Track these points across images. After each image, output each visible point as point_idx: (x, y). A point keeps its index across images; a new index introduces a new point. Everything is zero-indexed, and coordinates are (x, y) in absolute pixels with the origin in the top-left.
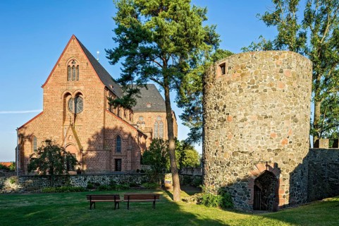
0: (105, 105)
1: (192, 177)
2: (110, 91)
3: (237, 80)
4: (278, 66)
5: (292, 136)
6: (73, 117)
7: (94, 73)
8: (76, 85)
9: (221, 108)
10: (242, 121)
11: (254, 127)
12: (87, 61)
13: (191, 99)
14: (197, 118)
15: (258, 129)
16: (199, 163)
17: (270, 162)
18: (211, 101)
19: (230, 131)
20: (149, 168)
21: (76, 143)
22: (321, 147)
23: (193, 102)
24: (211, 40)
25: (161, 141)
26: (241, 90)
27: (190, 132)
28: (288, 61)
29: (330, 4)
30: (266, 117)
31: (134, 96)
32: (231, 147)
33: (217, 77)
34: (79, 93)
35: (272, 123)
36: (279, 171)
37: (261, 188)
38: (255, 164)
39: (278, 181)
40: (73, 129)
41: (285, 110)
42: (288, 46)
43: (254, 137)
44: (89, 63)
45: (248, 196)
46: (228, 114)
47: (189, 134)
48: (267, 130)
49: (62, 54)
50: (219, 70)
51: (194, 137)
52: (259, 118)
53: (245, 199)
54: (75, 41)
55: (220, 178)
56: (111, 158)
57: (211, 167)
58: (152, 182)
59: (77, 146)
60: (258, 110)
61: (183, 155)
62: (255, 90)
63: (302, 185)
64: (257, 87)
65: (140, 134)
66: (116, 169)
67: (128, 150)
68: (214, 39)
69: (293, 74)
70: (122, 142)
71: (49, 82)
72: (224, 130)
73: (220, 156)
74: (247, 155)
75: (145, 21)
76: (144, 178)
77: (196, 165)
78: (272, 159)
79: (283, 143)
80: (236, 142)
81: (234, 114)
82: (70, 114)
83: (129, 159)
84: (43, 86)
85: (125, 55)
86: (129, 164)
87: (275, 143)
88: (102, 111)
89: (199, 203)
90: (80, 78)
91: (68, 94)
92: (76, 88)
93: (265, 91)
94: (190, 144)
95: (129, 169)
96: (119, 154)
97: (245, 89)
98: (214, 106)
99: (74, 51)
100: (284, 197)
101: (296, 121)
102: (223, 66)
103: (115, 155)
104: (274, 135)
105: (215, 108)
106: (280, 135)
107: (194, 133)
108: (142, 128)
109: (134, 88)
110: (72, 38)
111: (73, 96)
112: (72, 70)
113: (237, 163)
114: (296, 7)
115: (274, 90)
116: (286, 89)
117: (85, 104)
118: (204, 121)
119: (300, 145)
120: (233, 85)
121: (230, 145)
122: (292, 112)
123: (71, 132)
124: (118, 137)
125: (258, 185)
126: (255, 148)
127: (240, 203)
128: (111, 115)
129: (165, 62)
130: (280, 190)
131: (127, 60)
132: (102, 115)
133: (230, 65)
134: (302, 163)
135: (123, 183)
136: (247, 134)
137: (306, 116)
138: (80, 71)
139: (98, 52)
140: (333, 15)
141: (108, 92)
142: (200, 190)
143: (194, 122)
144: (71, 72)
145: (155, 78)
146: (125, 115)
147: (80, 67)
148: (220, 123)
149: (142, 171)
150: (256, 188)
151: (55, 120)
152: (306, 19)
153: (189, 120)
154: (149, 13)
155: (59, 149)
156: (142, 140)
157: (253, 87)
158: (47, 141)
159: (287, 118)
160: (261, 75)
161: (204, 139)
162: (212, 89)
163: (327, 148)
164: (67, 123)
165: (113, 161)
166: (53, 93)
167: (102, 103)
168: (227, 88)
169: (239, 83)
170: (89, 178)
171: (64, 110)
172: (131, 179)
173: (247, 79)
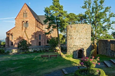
0: (36, 25)
1: (63, 48)
2: (37, 20)
4: (83, 27)
5: (86, 42)
7: (32, 15)
8: (26, 19)
9: (71, 35)
10: (75, 39)
15: (78, 41)
17: (82, 47)
18: (68, 33)
26: (75, 32)
28: (85, 26)
30: (80, 38)
32: (73, 44)
34: (27, 21)
35: (82, 39)
36: (84, 49)
37: (80, 53)
38: (78, 48)
39: (83, 52)
40: (25, 32)
41: (84, 37)
44: (30, 12)
48: (80, 41)
49: (22, 9)
50: (70, 27)
53: (76, 56)
54: (26, 5)
55: (71, 51)
57: (69, 48)
58: (52, 50)
59: (27, 38)
60: (78, 37)
64: (78, 32)
66: (39, 45)
67: (43, 39)
69: (86, 29)
70: (41, 36)
71: (17, 18)
72: (72, 40)
73: (70, 46)
74: (76, 46)
76: (50, 48)
79: (84, 44)
81: (73, 37)
82: (24, 28)
83: (44, 42)
84: (15, 19)
86: (43, 43)
87: (82, 44)
88: (35, 27)
89: (66, 57)
90: (28, 17)
91: (24, 21)
93: (80, 32)
95: (43, 45)
96: (40, 40)
97: (76, 32)
99: (25, 8)
101: (87, 39)
104: (82, 42)
105: (69, 35)
110: (25, 4)
111: (25, 22)
112: (25, 14)
113: (74, 48)
115: (82, 32)
116: (84, 32)
117: (29, 25)
119: (88, 44)
120: (73, 31)
122: (86, 37)
126: (78, 45)
128: (37, 28)
132: (35, 28)
133: (72, 26)
136: (76, 42)
138: (28, 14)
139: (30, 3)
141: (36, 21)
142: (66, 54)
144: (24, 15)
146: (41, 27)
147: (27, 13)
148: (70, 39)
151: (19, 30)
152: (92, 9)
159: (85, 38)
160: (79, 29)
162: (68, 31)
164: (23, 31)
165: (38, 42)
166: (18, 21)
167: (35, 24)
168: (72, 31)
169: (74, 30)
170: (34, 49)
171: (22, 26)
172: (46, 49)
173: (76, 30)
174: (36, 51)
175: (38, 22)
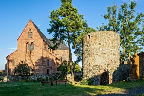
1: (78, 76)
2: (45, 42)
3: (94, 41)
4: (108, 36)
5: (113, 60)
6: (30, 52)
7: (38, 35)
8: (31, 39)
9: (89, 50)
10: (96, 55)
11: (100, 57)
12: (36, 30)
13: (77, 46)
14: (80, 53)
15: (101, 57)
16: (80, 71)
17: (106, 69)
18: (85, 47)
19: (92, 58)
20: (61, 72)
21: (31, 62)
22: (124, 64)
23: (78, 47)
24: (85, 25)
25: (66, 62)
26: (95, 44)
27: (77, 58)
29: (127, 13)
30: (104, 53)
31: (57, 46)
32: (92, 64)
33: (87, 39)
34: (32, 43)
35: (106, 56)
36: (109, 72)
37: (103, 78)
38: (101, 70)
39: (108, 75)
40: (30, 57)
41: (110, 51)
42: (113, 27)
43: (100, 60)
45: (99, 81)
46: (91, 52)
47: (77, 59)
48: (104, 58)
49: (26, 27)
50: (88, 37)
51: (79, 60)
52: (102, 54)
53: (97, 82)
54: (31, 22)
55: (89, 75)
56: (45, 68)
57: (85, 71)
58: (62, 78)
59: (32, 64)
60: (101, 51)
61: (74, 67)
62: (100, 44)
63: (117, 77)
64: (101, 43)
65: (57, 59)
66: (47, 73)
67: (52, 65)
68: (86, 25)
69: (113, 39)
70: (50, 62)
71: (20, 38)
72: (90, 58)
73: (89, 67)
74: (98, 67)
75: (61, 19)
76: (59, 76)
77: (79, 71)
78: (106, 68)
79: (110, 62)
80: (94, 62)
81: (93, 52)
82: (28, 51)
83: (53, 69)
84: (17, 40)
85: (55, 31)
86: (53, 71)
87: (107, 62)
88: (42, 50)
89: (81, 84)
90: (33, 37)
91: (28, 43)
92: (31, 40)
93: (104, 44)
94: (77, 63)
95: (53, 73)
96: (49, 67)
97: (97, 44)
98: (86, 49)
99: (31, 26)
100: (111, 81)
101: (114, 55)
102: (89, 36)
103: (47, 67)
104: (107, 60)
105: (87, 50)
106: (109, 60)
107: (79, 58)
108: (58, 56)
109: (58, 43)
110: (30, 21)
111: (30, 44)
112: (30, 33)
113: (94, 70)
114: (116, 13)
115: (107, 44)
116: (111, 44)
117: (35, 47)
118: (83, 54)
119: (116, 63)
120: (93, 42)
121: (92, 63)
122: (113, 52)
123: (29, 58)
124: (48, 60)
125: (102, 77)
126: (100, 64)
127: (96, 83)
128: (45, 51)
129: (68, 34)
130: (109, 78)
131: (55, 33)
132: (42, 52)
133: (91, 35)
134: (117, 69)
135: (51, 78)
136: (98, 59)
137: (118, 53)
138: (33, 34)
140: (128, 16)
143: (79, 54)
145: (65, 39)
146: (50, 51)
147: (33, 33)
148: (88, 55)
149: (58, 74)
150: (101, 78)
151: (22, 53)
152: (119, 18)
153: (77, 54)
154: (63, 16)
155: (26, 65)
156: (58, 61)
157: (99, 43)
158: (22, 62)
159: (111, 54)
160: (102, 39)
161: (83, 61)
162: (85, 43)
163: (127, 64)
164: (28, 54)
165: (46, 70)
166: (21, 42)
167: (42, 46)
168: (90, 43)
169: (95, 41)
170: (38, 76)
171: (26, 49)
172: (54, 77)
173: (97, 41)
174: (41, 79)
175: (46, 45)
